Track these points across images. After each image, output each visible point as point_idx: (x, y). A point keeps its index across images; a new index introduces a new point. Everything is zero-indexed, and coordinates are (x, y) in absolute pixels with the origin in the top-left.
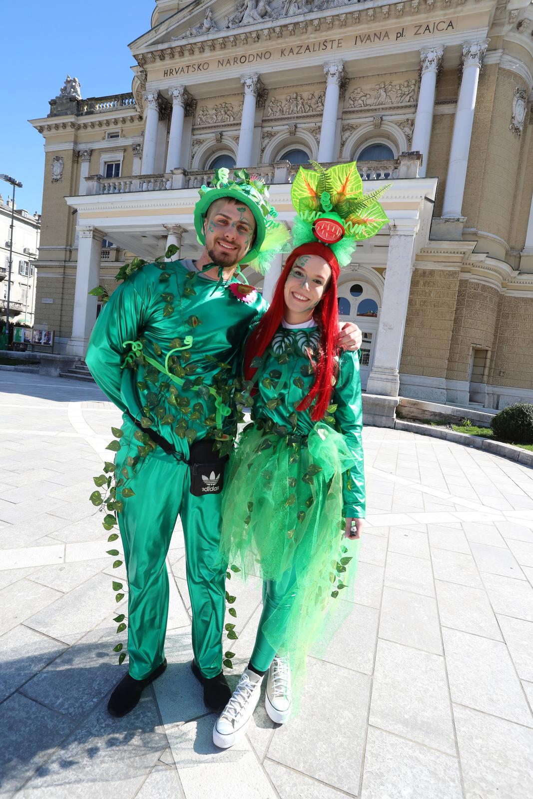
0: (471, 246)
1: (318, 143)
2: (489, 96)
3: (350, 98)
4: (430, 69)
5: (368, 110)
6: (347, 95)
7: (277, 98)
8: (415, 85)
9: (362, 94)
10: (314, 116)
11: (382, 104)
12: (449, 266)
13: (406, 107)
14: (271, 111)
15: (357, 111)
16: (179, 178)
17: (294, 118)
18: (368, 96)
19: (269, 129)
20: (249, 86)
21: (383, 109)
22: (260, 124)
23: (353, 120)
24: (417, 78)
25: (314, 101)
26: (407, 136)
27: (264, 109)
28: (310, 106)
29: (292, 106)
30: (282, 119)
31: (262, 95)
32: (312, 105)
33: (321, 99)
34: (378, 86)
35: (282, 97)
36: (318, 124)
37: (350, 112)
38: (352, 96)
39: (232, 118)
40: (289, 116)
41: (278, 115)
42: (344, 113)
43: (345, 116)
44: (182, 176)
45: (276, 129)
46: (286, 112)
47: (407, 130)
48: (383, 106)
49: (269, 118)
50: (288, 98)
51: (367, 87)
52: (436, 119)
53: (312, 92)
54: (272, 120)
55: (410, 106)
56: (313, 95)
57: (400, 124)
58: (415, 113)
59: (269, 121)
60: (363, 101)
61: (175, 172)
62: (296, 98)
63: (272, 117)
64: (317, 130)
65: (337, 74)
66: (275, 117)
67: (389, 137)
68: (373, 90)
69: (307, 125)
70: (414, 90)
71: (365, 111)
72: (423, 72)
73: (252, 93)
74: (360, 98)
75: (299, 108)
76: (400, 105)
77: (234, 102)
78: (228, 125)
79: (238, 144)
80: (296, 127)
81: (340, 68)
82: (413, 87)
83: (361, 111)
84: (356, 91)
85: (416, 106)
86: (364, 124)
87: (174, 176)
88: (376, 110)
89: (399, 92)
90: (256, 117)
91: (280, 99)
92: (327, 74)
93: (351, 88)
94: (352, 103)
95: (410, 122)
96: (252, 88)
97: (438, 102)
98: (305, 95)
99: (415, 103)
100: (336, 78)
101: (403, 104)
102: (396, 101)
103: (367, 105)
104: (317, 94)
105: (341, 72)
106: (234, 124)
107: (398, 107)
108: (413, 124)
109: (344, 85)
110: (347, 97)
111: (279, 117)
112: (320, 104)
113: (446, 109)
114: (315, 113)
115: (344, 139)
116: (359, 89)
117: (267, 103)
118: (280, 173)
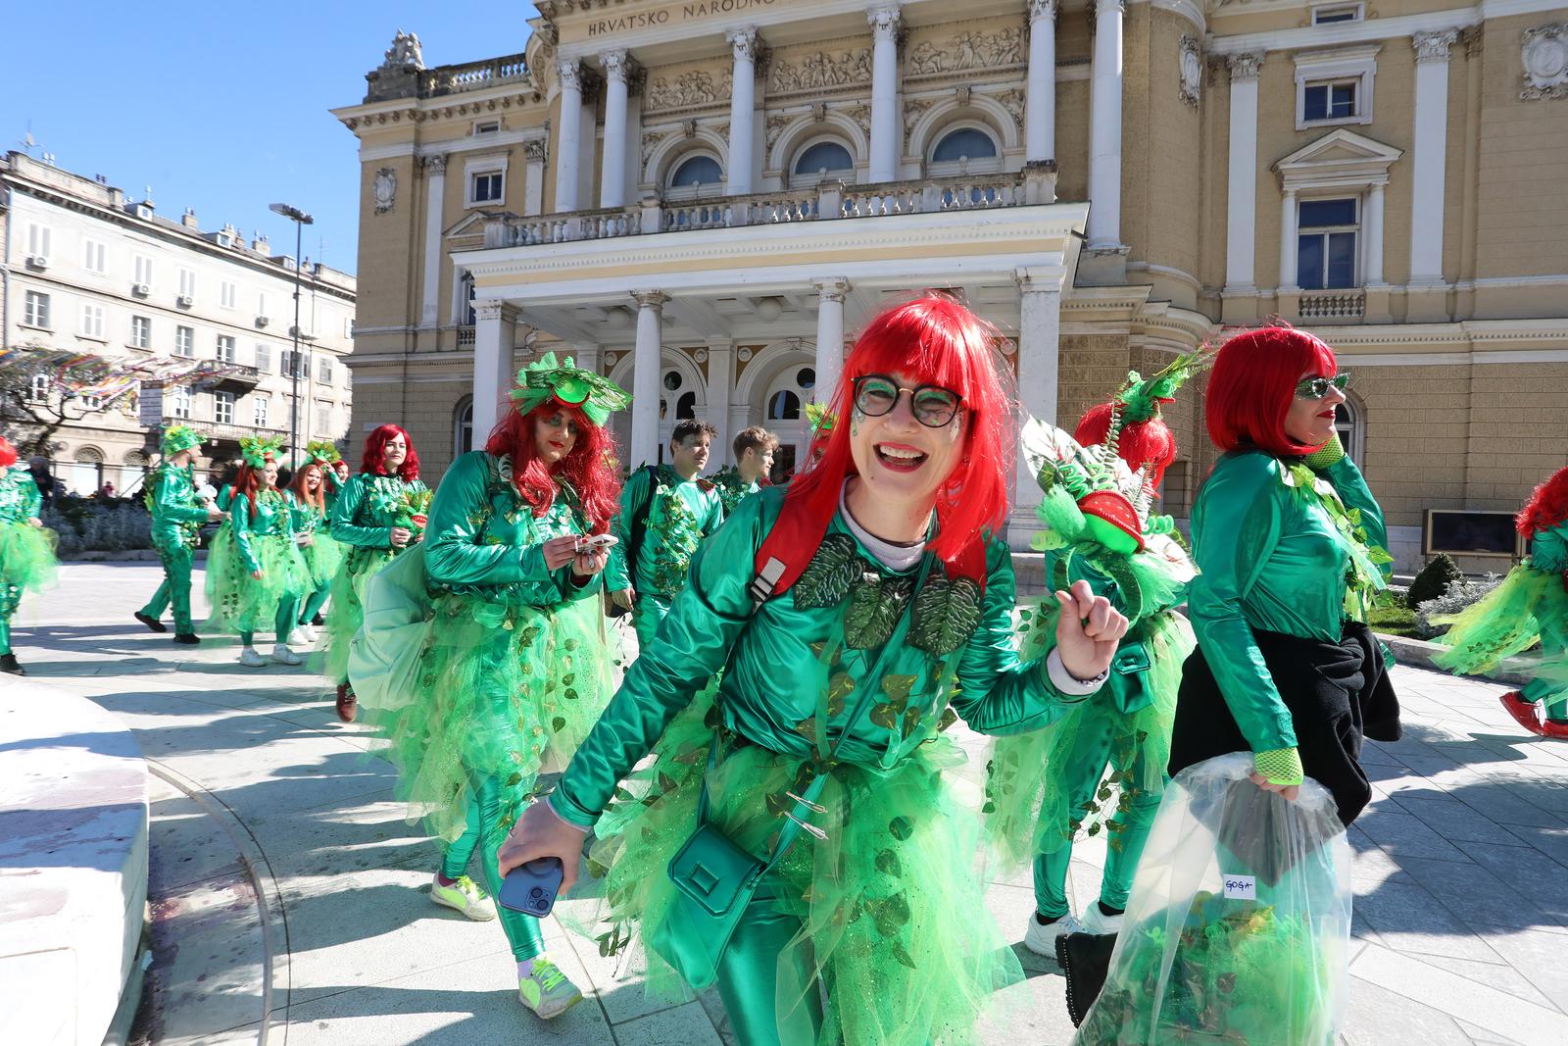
0: (1143, 293)
1: (867, 133)
2: (1142, 49)
3: (913, 58)
4: (1043, 14)
5: (946, 78)
6: (908, 55)
7: (788, 61)
8: (1019, 36)
9: (932, 52)
10: (854, 89)
11: (967, 67)
12: (1111, 328)
13: (1008, 71)
14: (777, 84)
15: (928, 80)
16: (652, 214)
17: (820, 93)
18: (943, 55)
19: (778, 112)
20: (741, 47)
21: (970, 75)
22: (764, 103)
23: (922, 94)
24: (1022, 25)
25: (851, 64)
26: (1016, 117)
27: (767, 80)
28: (846, 73)
29: (815, 74)
30: (798, 96)
31: (762, 57)
32: (851, 72)
33: (866, 60)
34: (958, 40)
35: (797, 60)
36: (863, 102)
37: (915, 81)
38: (917, 54)
39: (711, 97)
40: (811, 90)
41: (792, 89)
42: (905, 83)
43: (907, 88)
44: (658, 209)
45: (789, 112)
46: (805, 83)
47: (1013, 106)
48: (970, 70)
49: (778, 94)
50: (808, 61)
51: (940, 40)
52: (1061, 89)
53: (847, 51)
54: (781, 98)
55: (1015, 70)
56: (849, 55)
57: (1002, 98)
58: (1025, 78)
59: (776, 99)
60: (936, 63)
61: (645, 203)
62: (821, 61)
63: (782, 93)
64: (865, 111)
65: (891, 25)
66: (785, 93)
67: (984, 118)
68: (951, 44)
69: (843, 105)
70: (1018, 44)
71: (940, 79)
72: (1032, 19)
73: (748, 58)
74: (931, 57)
75: (827, 76)
76: (998, 67)
77: (715, 72)
78: (705, 108)
79: (728, 143)
80: (825, 107)
81: (896, 15)
82: (1016, 39)
83: (934, 79)
84: (922, 47)
85: (1026, 69)
86: (941, 100)
87: (644, 210)
88: (958, 76)
89: (995, 47)
90: (755, 96)
91: (795, 64)
92: (874, 24)
93: (913, 43)
94: (917, 66)
95: (1017, 94)
96: (746, 49)
97: (1060, 63)
98: (836, 55)
99: (1022, 64)
100: (889, 30)
101: (1003, 67)
102: (989, 59)
103: (943, 69)
104: (856, 53)
105: (896, 22)
106: (716, 107)
107: (995, 72)
108: (1022, 97)
109: (902, 39)
110: (908, 57)
111: (794, 92)
112: (863, 70)
113: (1075, 72)
114: (855, 84)
115: (909, 124)
116: (927, 45)
117: (771, 70)
118: (829, 200)
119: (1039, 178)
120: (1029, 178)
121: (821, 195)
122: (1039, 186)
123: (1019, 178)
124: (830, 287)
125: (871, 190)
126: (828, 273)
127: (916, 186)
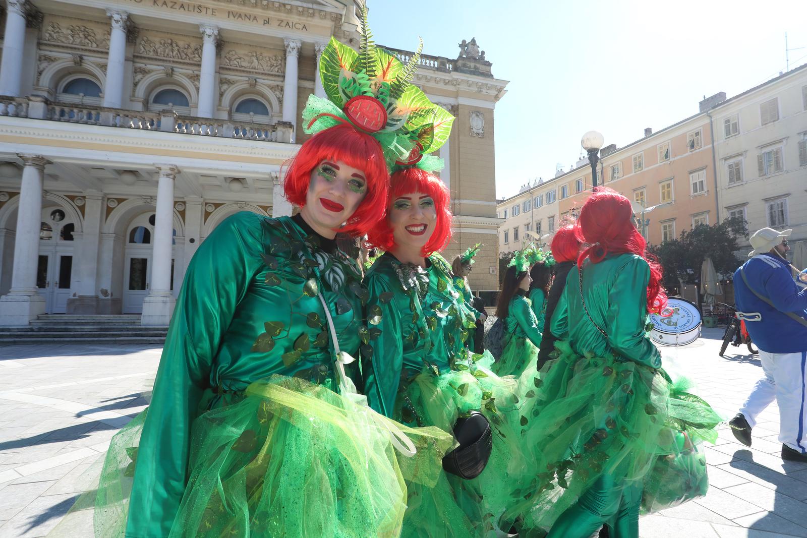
1: (198, 89)
3: (226, 57)
4: (292, 53)
5: (243, 71)
6: (223, 54)
7: (150, 38)
8: (281, 60)
9: (236, 56)
10: (191, 64)
11: (255, 69)
13: (275, 76)
14: (144, 49)
15: (234, 70)
16: (37, 107)
17: (170, 61)
18: (242, 59)
19: (143, 66)
20: (117, 22)
21: (256, 73)
22: (132, 58)
23: (231, 76)
24: (283, 56)
25: (190, 51)
26: (279, 98)
27: (135, 45)
28: (186, 55)
29: (167, 50)
30: (156, 59)
31: (132, 31)
32: (189, 55)
33: (199, 50)
34: (250, 54)
35: (156, 39)
36: (196, 73)
37: (227, 69)
38: (228, 56)
39: (94, 45)
40: (165, 58)
41: (151, 55)
42: (220, 69)
43: (222, 71)
44: (43, 104)
45: (149, 67)
46: (161, 54)
47: (278, 93)
48: (256, 71)
49: (142, 55)
50: (163, 42)
51: (241, 52)
52: (301, 90)
53: (188, 43)
54: (145, 58)
55: (279, 76)
56: (189, 46)
57: (272, 88)
58: (283, 81)
59: (141, 57)
60: (238, 62)
61: (32, 98)
62: (171, 44)
63: (144, 55)
64: (196, 78)
65: (213, 36)
66: (148, 56)
67: (263, 95)
68: (247, 55)
69: (184, 71)
70: (281, 64)
71: (241, 71)
72: (287, 54)
73: (122, 28)
74: (235, 59)
75: (175, 53)
76: (270, 73)
77: (99, 32)
78: (90, 51)
79: (106, 75)
80: (173, 70)
81: (216, 32)
82: (280, 62)
83: (237, 70)
84: (231, 53)
85: (284, 77)
86: (241, 82)
87: (31, 103)
88: (250, 72)
89: (269, 63)
90: (126, 51)
91: (155, 41)
92: (203, 33)
93: (226, 49)
94: (228, 61)
95: (280, 88)
96: (121, 23)
97: (300, 78)
98: (181, 44)
99: (282, 74)
100: (212, 39)
101: (273, 73)
102: (267, 69)
103: (242, 67)
104: (193, 45)
105: (216, 36)
106: (98, 52)
107: (269, 75)
108: (282, 90)
109: (219, 45)
110: (223, 55)
111: (153, 57)
112: (197, 56)
113: (307, 85)
114: (191, 62)
115: (222, 90)
116: (234, 53)
117: (138, 41)
118: (167, 121)
119: (284, 130)
120: (279, 129)
121: (162, 117)
122: (284, 133)
123: (274, 128)
124: (166, 169)
125: (195, 120)
126: (165, 162)
127: (220, 122)
